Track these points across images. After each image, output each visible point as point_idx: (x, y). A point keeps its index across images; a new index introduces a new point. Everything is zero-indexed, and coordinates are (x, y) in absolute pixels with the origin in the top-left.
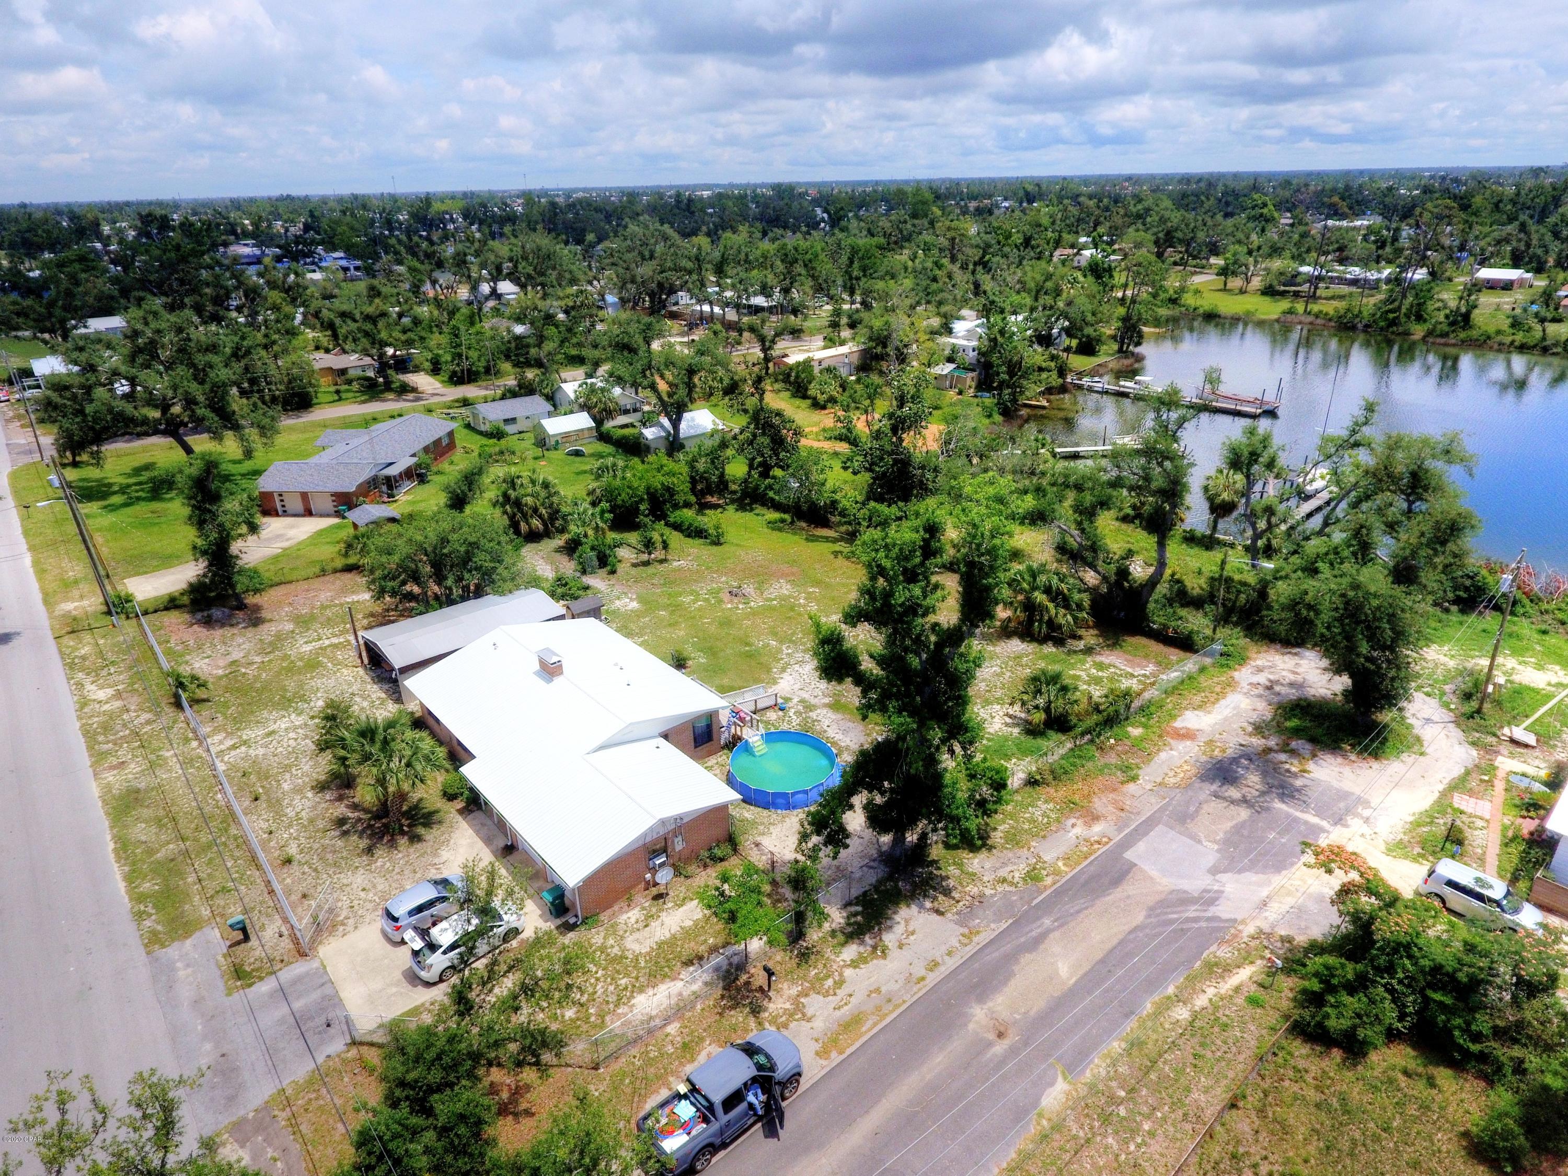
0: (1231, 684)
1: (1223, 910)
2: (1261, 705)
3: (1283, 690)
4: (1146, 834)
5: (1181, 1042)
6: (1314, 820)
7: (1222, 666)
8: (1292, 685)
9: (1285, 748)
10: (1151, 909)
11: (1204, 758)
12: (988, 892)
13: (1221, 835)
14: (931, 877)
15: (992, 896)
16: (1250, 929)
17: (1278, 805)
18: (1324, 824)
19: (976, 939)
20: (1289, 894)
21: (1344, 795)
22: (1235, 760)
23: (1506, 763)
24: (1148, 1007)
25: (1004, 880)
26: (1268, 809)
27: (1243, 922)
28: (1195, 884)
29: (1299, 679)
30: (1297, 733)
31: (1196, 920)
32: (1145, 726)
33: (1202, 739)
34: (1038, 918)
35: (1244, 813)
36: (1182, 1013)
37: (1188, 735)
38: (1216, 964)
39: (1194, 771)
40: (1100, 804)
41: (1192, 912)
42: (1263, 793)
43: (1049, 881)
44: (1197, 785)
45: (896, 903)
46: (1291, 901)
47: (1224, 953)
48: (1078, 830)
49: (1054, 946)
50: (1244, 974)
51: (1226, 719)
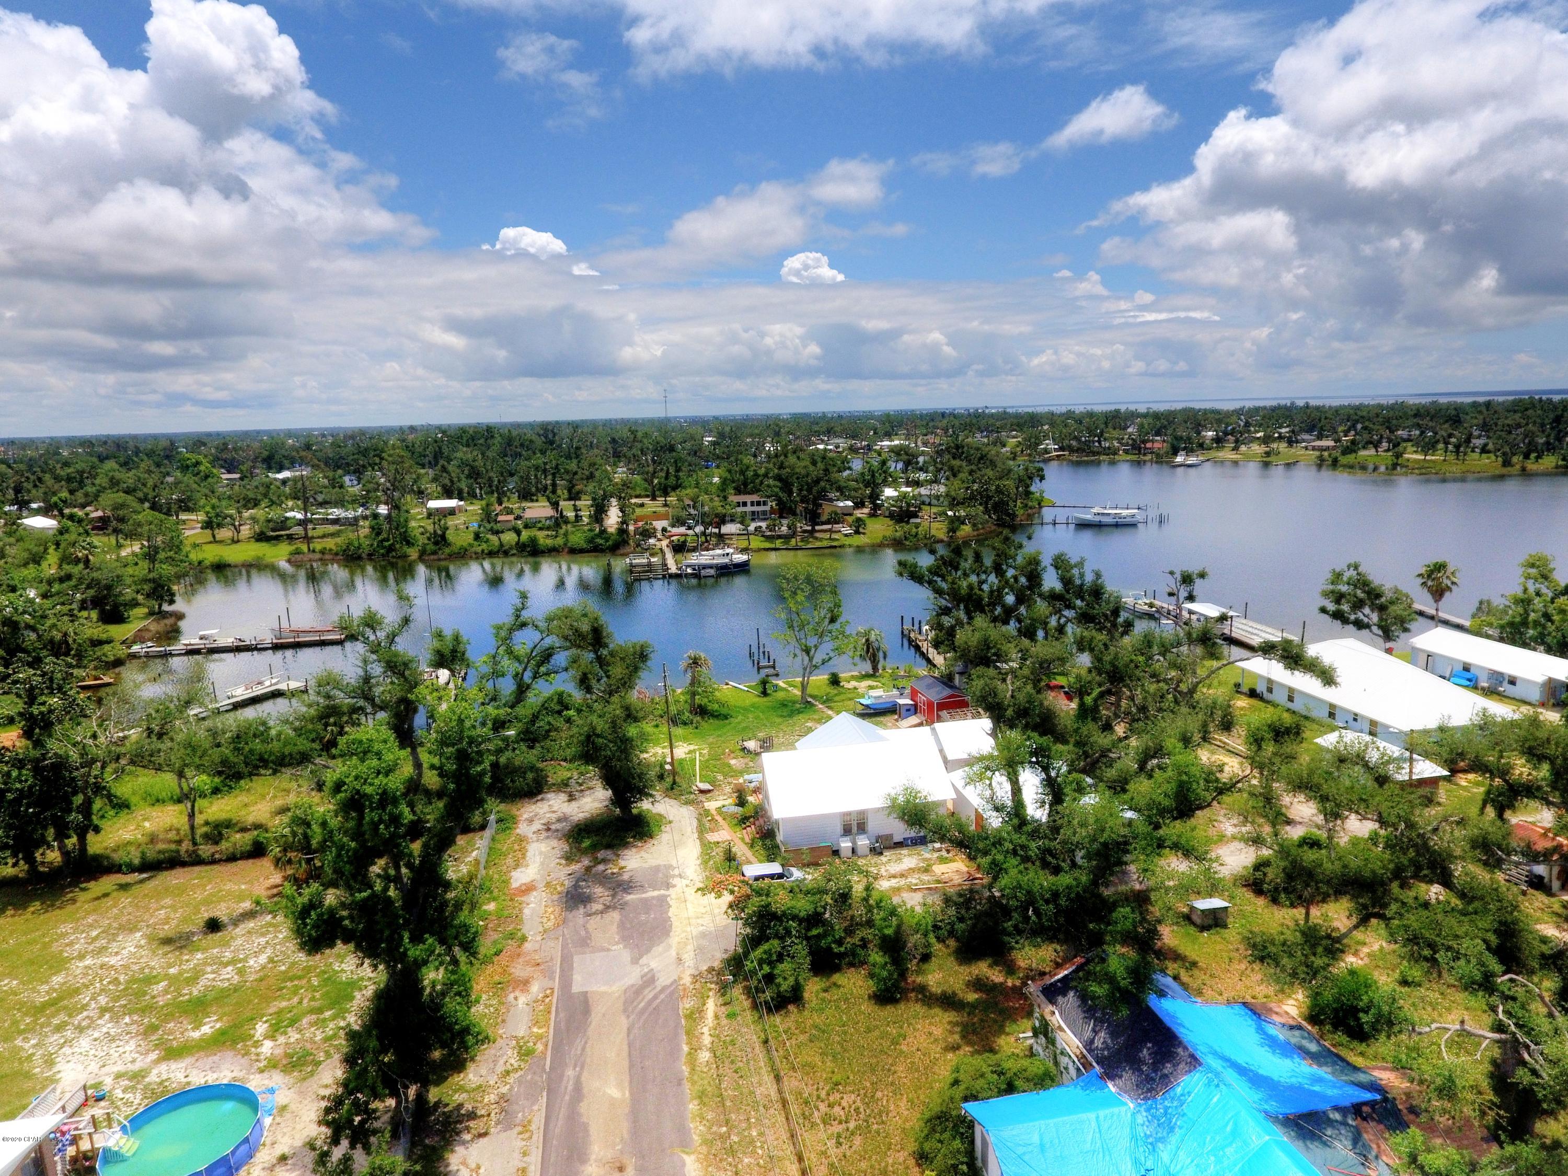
0: (522, 840)
1: (663, 980)
2: (555, 843)
3: (558, 826)
4: (571, 968)
5: (721, 1071)
6: (656, 893)
7: (504, 830)
8: (559, 820)
9: (597, 862)
10: (625, 1011)
11: (556, 897)
12: (504, 1090)
13: (617, 938)
14: (447, 1116)
15: (510, 1090)
16: (687, 980)
17: (629, 897)
18: (662, 892)
19: (533, 1127)
20: (686, 944)
21: (657, 869)
22: (576, 886)
23: (712, 805)
24: (686, 1069)
25: (508, 1073)
26: (626, 903)
27: (680, 978)
28: (633, 976)
29: (559, 814)
30: (594, 848)
31: (655, 997)
32: (494, 899)
33: (541, 885)
34: (562, 1076)
35: (615, 915)
36: (705, 1056)
37: (528, 889)
38: (692, 1013)
39: (558, 909)
40: (519, 970)
41: (649, 994)
42: (613, 896)
43: (540, 1047)
44: (570, 916)
45: (441, 1158)
46: (690, 947)
47: (688, 1004)
48: (522, 1000)
49: (591, 1084)
50: (711, 1006)
51: (542, 864)
